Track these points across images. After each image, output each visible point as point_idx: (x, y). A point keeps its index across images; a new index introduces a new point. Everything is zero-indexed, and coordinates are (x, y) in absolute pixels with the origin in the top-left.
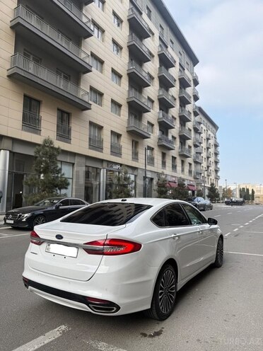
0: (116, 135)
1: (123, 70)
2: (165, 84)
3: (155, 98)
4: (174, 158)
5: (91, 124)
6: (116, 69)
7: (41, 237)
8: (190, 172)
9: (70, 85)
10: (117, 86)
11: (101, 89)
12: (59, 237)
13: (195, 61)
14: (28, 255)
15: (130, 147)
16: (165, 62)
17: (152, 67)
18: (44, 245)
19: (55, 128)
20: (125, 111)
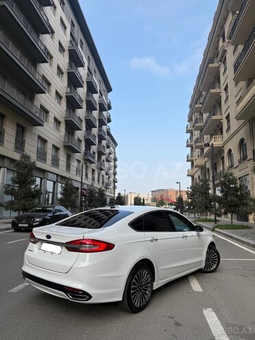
0: (56, 149)
1: (63, 93)
2: (90, 107)
3: (83, 118)
4: (93, 170)
5: (40, 137)
6: (58, 91)
7: (36, 237)
8: (103, 182)
9: (27, 101)
10: (58, 105)
11: (48, 108)
12: (49, 237)
13: (109, 89)
14: (27, 253)
15: (65, 160)
16: (91, 89)
17: (82, 92)
18: (39, 244)
19: (14, 141)
20: (63, 127)
